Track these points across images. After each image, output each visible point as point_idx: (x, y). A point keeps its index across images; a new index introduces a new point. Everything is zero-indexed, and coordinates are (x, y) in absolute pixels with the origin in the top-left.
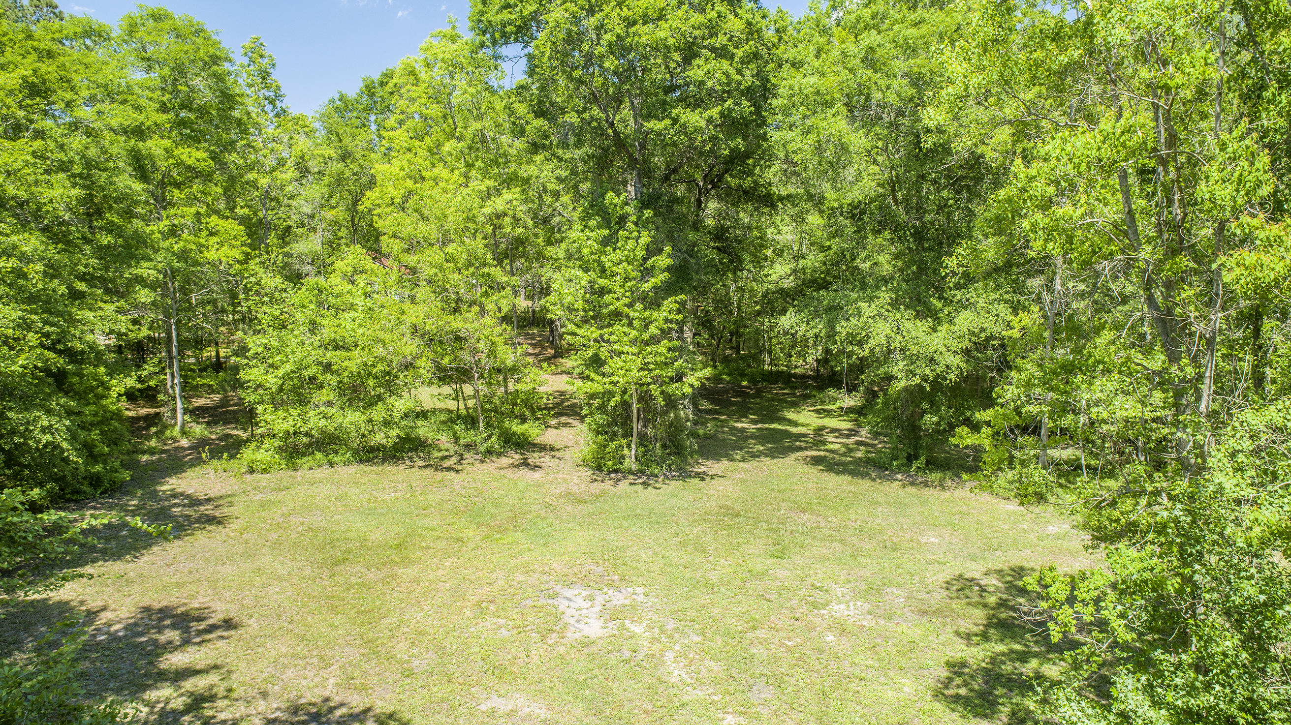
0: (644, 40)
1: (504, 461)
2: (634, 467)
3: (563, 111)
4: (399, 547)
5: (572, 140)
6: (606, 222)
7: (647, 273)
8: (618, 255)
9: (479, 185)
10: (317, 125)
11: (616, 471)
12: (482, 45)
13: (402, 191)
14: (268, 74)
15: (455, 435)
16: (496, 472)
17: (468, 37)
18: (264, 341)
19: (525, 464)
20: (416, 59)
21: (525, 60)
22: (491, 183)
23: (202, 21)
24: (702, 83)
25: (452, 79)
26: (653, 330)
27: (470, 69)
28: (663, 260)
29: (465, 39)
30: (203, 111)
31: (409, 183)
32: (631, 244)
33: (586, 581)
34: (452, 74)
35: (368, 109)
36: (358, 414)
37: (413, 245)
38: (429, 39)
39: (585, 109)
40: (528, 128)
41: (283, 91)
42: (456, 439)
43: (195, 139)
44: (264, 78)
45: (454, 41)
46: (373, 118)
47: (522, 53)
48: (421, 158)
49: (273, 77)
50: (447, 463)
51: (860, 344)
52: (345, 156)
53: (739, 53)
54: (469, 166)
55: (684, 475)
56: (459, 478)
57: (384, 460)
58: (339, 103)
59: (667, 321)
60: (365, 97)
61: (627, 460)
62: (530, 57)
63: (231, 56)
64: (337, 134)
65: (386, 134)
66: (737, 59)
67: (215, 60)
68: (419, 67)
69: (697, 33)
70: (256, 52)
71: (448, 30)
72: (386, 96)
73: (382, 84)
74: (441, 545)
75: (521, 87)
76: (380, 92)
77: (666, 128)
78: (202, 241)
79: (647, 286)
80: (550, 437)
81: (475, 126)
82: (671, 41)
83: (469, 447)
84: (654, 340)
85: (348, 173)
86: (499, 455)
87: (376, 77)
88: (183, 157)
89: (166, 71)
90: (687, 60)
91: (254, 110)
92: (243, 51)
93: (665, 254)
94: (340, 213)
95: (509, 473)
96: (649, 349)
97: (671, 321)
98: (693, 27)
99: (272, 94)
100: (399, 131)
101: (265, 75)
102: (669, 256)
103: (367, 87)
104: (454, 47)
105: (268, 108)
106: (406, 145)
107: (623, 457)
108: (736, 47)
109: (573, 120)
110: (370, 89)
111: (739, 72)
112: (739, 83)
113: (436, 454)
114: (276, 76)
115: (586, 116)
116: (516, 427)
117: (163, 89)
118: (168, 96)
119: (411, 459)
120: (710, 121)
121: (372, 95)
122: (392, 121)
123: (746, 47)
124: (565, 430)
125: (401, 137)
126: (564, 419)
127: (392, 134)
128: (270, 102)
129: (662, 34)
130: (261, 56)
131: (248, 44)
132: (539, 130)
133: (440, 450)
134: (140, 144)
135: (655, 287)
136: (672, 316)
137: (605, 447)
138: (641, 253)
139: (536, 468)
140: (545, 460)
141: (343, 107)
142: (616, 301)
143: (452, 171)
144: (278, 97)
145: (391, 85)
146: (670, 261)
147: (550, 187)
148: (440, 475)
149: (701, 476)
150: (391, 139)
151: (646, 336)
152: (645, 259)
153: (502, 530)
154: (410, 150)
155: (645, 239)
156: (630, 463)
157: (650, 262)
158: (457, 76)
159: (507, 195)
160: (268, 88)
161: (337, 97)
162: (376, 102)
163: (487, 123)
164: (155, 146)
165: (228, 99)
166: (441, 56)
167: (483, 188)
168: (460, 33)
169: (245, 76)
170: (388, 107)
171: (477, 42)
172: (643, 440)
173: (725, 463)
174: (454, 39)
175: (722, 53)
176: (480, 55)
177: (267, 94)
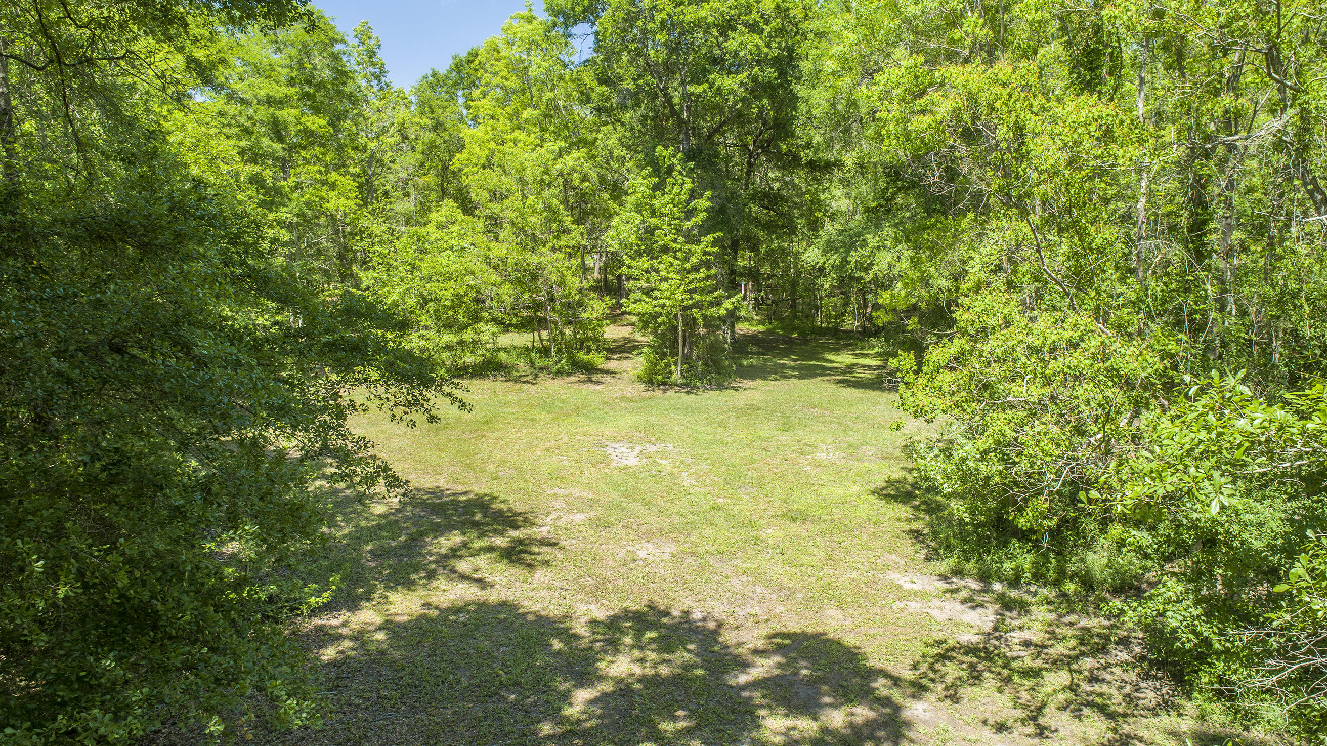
0: (688, 18)
1: (573, 379)
2: (679, 381)
3: (621, 79)
4: (486, 423)
5: (629, 103)
6: (656, 171)
7: (689, 214)
8: (667, 198)
9: (554, 145)
10: (413, 98)
11: (664, 384)
12: (555, 25)
13: (487, 152)
14: (375, 53)
15: (531, 360)
16: (565, 385)
17: (543, 17)
18: (375, 275)
19: (590, 381)
20: (499, 38)
21: (592, 38)
22: (562, 144)
23: (322, 9)
24: (736, 53)
25: (528, 54)
26: (694, 260)
27: (544, 46)
28: (703, 203)
29: (540, 19)
30: (320, 86)
31: (492, 145)
32: (676, 189)
33: (629, 440)
34: (528, 51)
35: (455, 84)
36: (452, 336)
37: (496, 196)
38: (508, 20)
39: (640, 77)
40: (593, 95)
41: (386, 68)
42: (532, 364)
43: (317, 110)
44: (371, 57)
45: (530, 22)
46: (460, 93)
47: (590, 31)
48: (503, 124)
49: (378, 56)
50: (525, 379)
51: (866, 270)
52: (437, 126)
53: (768, 29)
54: (544, 130)
55: (721, 387)
56: (534, 387)
57: (472, 377)
58: (431, 79)
59: (705, 253)
60: (454, 74)
61: (674, 375)
62: (597, 34)
63: (346, 38)
64: (430, 107)
65: (472, 104)
66: (765, 34)
67: (333, 41)
68: (502, 46)
69: (733, 12)
70: (364, 36)
71: (525, 13)
72: (472, 72)
73: (470, 62)
74: (520, 422)
75: (588, 61)
76: (467, 69)
77: (705, 91)
78: (323, 194)
79: (688, 224)
80: (612, 365)
81: (549, 95)
82: (711, 19)
83: (542, 369)
84: (695, 269)
85: (439, 141)
86: (569, 375)
87: (464, 55)
88: (308, 124)
89: (294, 52)
90: (724, 34)
91: (363, 83)
92: (354, 34)
93: (705, 199)
94: (431, 179)
95: (575, 386)
96: (691, 277)
97: (708, 254)
98: (730, 8)
99: (378, 71)
100: (483, 101)
101: (372, 54)
102: (709, 199)
103: (457, 65)
104: (530, 27)
105: (375, 83)
106: (490, 112)
107: (671, 372)
108: (767, 24)
109: (630, 87)
110: (458, 67)
111: (768, 45)
112: (767, 54)
113: (515, 374)
114: (381, 55)
115: (640, 82)
116: (582, 356)
117: (291, 67)
118: (296, 73)
119: (494, 376)
120: (741, 84)
121: (459, 72)
122: (476, 93)
123: (774, 24)
124: (626, 362)
125: (485, 105)
126: (625, 355)
127: (477, 103)
128: (376, 78)
129: (703, 13)
130: (369, 38)
131: (359, 28)
132: (602, 95)
133: (517, 371)
134: (278, 113)
135: (696, 225)
136: (709, 249)
137: (656, 365)
138: (684, 197)
139: (598, 383)
140: (608, 378)
141: (435, 82)
142: (664, 236)
143: (529, 134)
144: (383, 72)
145: (476, 62)
146: (709, 204)
147: (617, 153)
148: (518, 386)
149: (736, 389)
150: (477, 108)
151: (688, 266)
152: (688, 202)
153: (567, 415)
154: (492, 118)
155: (688, 186)
156: (676, 377)
157: (692, 204)
158: (533, 53)
159: (575, 154)
160: (374, 65)
161: (430, 73)
162: (463, 78)
163: (559, 92)
164: (287, 114)
165: (342, 75)
166: (519, 35)
167: (556, 148)
168: (535, 15)
169: (356, 54)
170: (473, 82)
171: (550, 23)
172: (687, 359)
173: (759, 381)
174: (530, 20)
175: (754, 28)
176: (553, 33)
177: (373, 71)
